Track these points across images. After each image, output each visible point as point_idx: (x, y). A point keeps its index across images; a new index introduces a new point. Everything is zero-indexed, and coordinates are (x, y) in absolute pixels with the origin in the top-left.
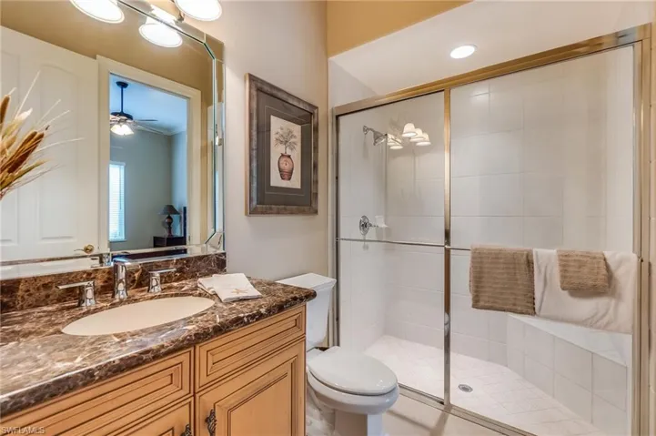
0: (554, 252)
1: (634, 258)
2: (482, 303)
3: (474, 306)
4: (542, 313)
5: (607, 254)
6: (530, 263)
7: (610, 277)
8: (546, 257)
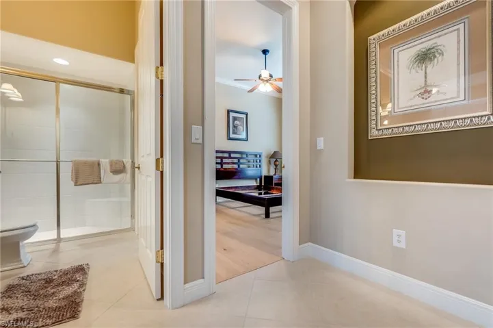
0: (107, 160)
1: (131, 161)
2: (79, 183)
3: (75, 185)
4: (104, 182)
5: (124, 160)
6: (99, 164)
7: (124, 166)
8: (105, 162)
